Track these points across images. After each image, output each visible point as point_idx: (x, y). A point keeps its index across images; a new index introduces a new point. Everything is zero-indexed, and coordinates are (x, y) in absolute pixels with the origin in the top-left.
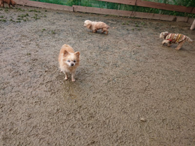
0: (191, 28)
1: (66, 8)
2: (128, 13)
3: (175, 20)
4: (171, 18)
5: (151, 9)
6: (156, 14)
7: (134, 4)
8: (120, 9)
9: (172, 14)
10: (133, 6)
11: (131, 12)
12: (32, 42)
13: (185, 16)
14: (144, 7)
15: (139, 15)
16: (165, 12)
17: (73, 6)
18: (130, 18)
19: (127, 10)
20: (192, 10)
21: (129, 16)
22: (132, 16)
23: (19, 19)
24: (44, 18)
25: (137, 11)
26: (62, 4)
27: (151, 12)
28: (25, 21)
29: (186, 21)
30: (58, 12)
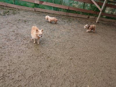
0: (96, 22)
1: (31, 9)
2: (65, 13)
3: (89, 17)
4: (87, 17)
5: (76, 12)
6: (79, 15)
7: (68, 9)
8: (60, 11)
9: (87, 15)
10: (67, 10)
11: (66, 13)
12: (14, 26)
13: (94, 16)
14: (73, 11)
15: (70, 14)
16: (84, 13)
17: (35, 8)
18: (66, 16)
19: (64, 12)
20: (97, 13)
21: (65, 15)
22: (67, 15)
23: (4, 14)
24: (18, 14)
25: (69, 12)
26: (28, 7)
27: (76, 13)
28: (8, 15)
29: (94, 18)
30: (26, 11)
